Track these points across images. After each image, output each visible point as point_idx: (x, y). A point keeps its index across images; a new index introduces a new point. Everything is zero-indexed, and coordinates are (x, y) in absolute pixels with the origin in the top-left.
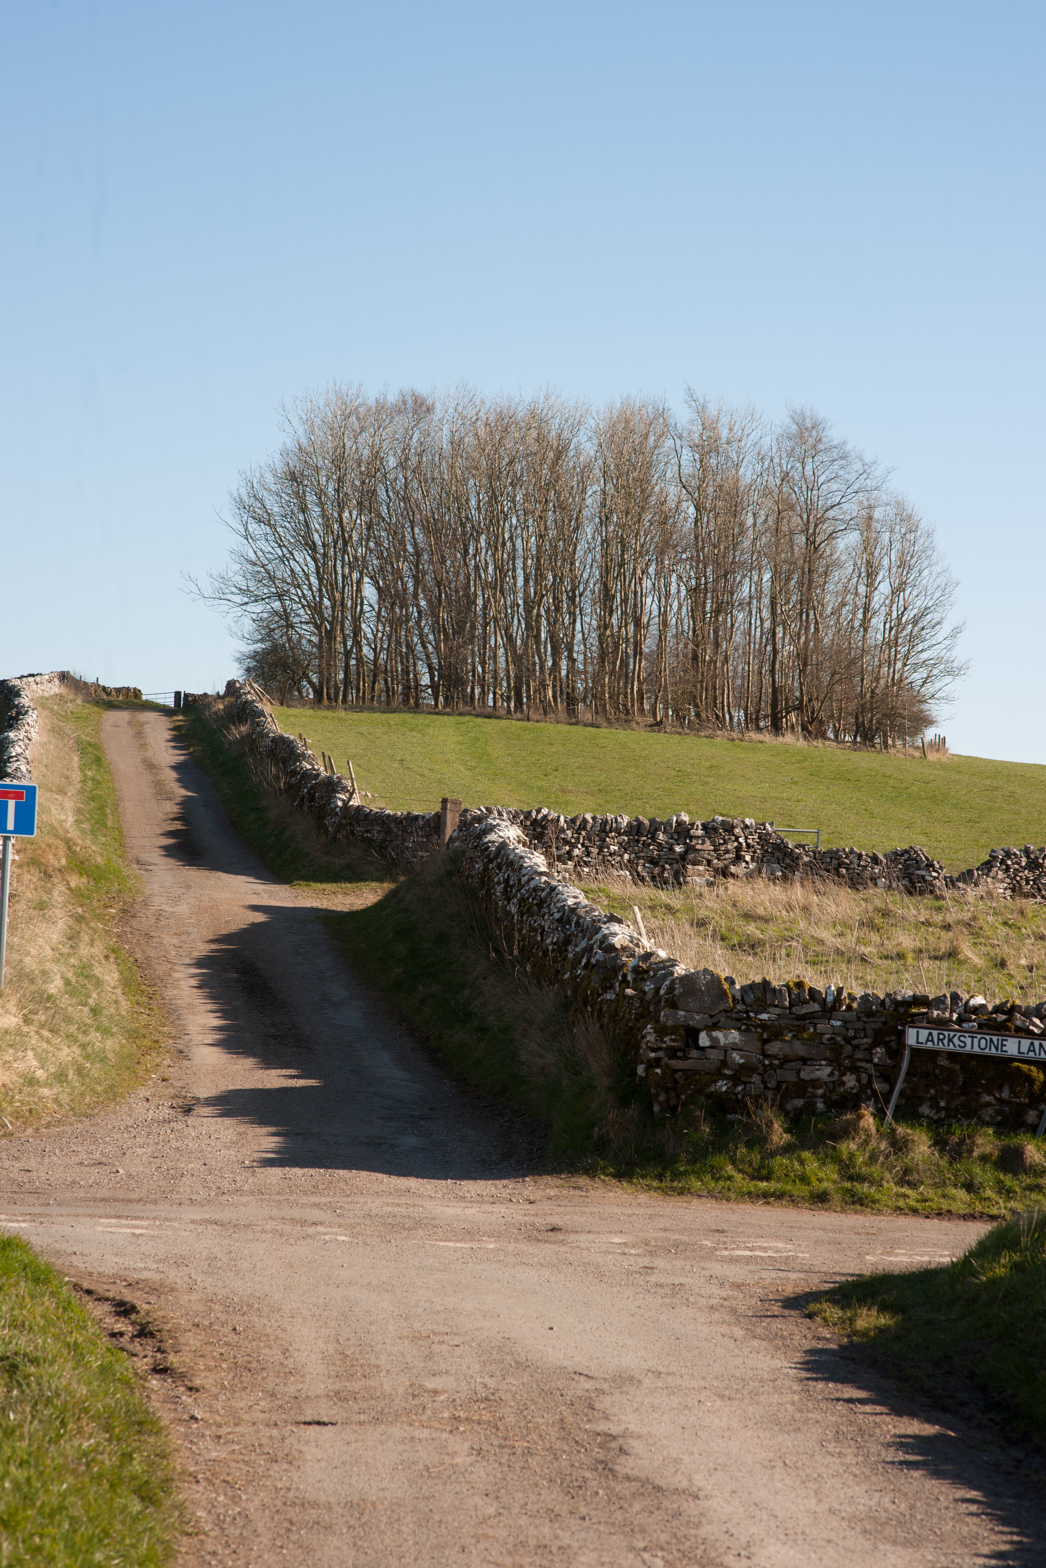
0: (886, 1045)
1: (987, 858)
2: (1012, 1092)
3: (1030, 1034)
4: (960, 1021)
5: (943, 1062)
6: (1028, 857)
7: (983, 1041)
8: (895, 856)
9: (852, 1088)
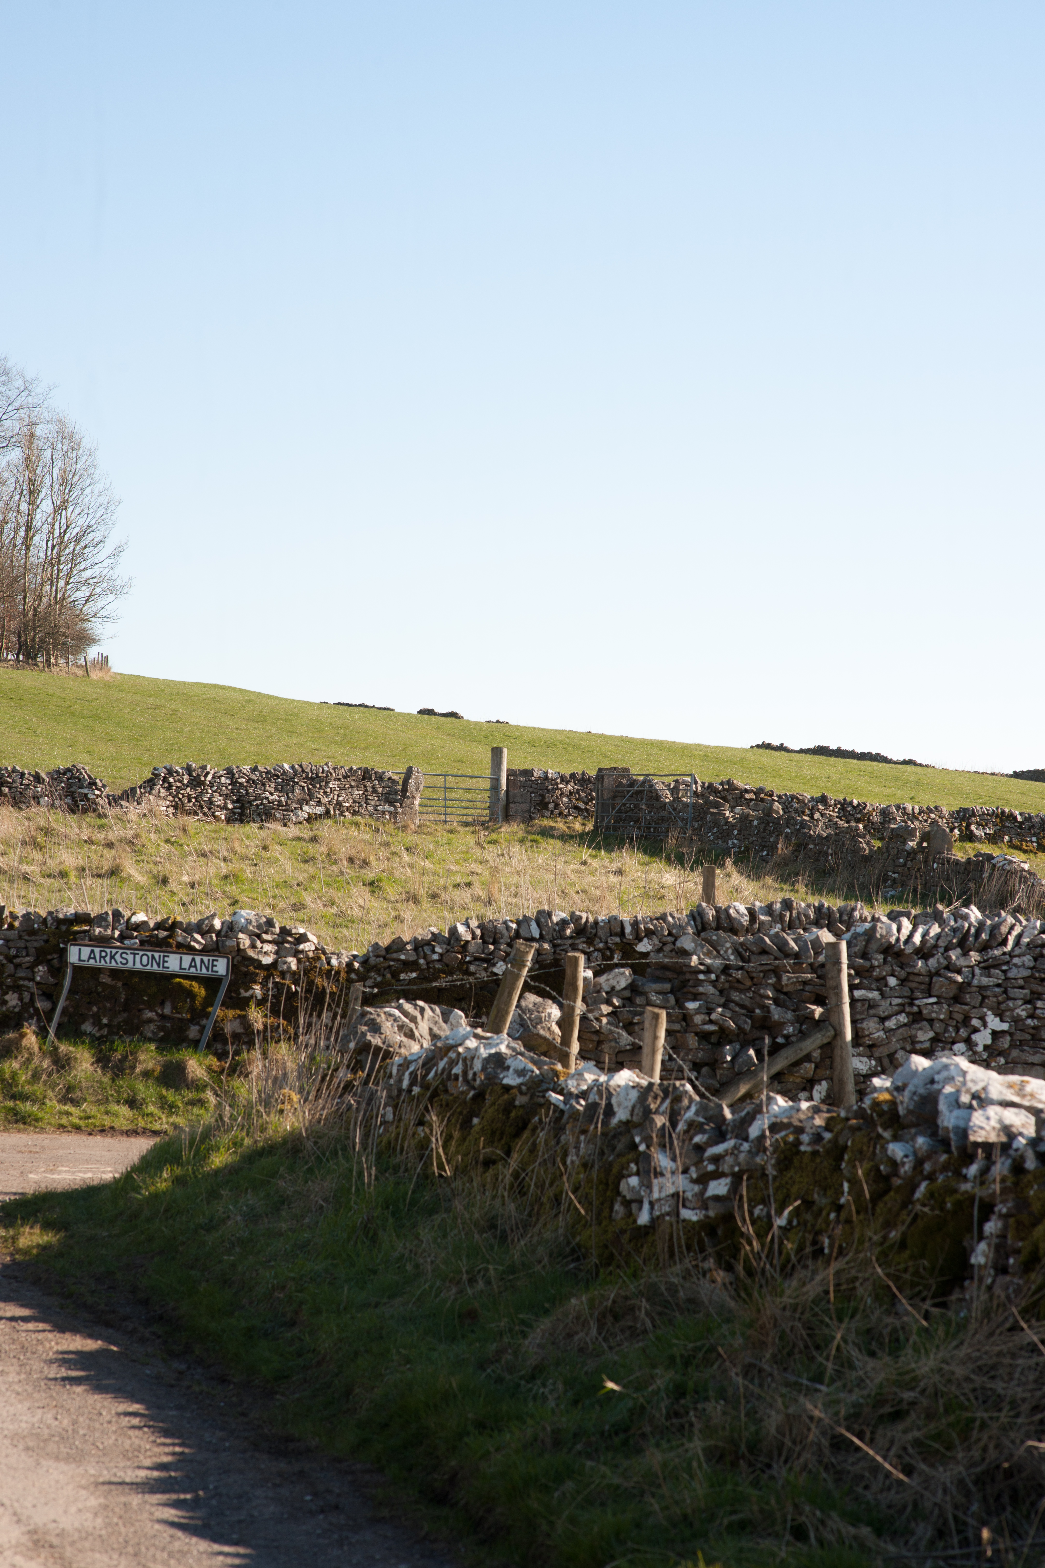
0: (49, 963)
1: (150, 776)
2: (174, 1007)
3: (191, 950)
4: (122, 938)
5: (105, 979)
6: (190, 775)
7: (145, 958)
8: (57, 775)
9: (14, 1007)
